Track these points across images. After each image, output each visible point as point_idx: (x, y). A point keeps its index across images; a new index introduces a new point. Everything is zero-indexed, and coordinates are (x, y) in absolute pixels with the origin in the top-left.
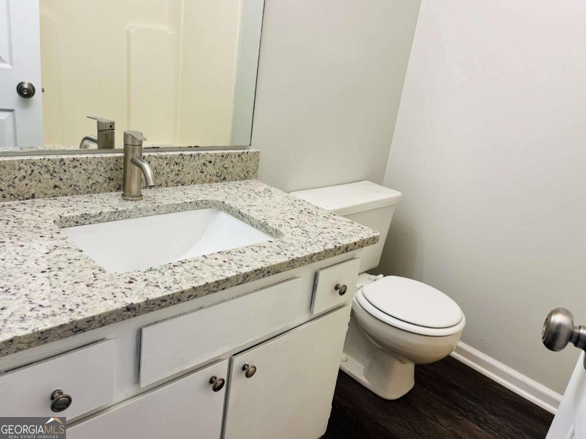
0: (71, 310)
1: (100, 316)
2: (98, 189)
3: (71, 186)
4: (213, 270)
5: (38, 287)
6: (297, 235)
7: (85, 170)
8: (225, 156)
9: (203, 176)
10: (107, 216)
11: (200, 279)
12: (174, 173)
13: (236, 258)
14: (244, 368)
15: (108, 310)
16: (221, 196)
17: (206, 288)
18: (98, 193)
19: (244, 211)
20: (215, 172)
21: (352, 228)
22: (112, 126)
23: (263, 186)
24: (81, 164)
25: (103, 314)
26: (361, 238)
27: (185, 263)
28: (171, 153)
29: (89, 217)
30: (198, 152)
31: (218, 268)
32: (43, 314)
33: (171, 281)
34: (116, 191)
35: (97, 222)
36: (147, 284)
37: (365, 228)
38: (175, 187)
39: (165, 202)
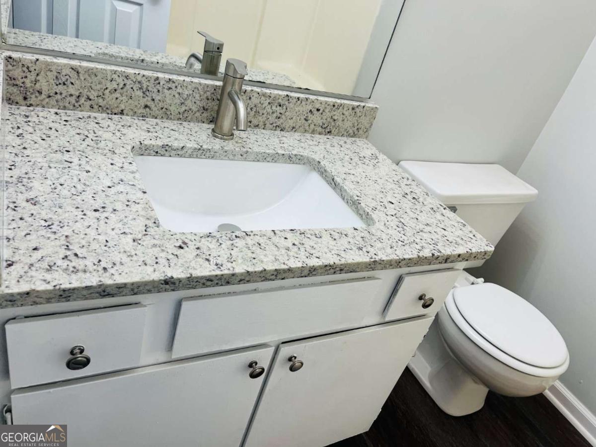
0: (105, 269)
1: (133, 284)
2: (190, 117)
3: (162, 108)
4: (277, 253)
5: (83, 229)
6: (390, 228)
7: (179, 94)
8: (336, 106)
9: (307, 124)
10: (189, 152)
11: (259, 263)
12: (275, 115)
13: (308, 243)
14: (290, 359)
15: (144, 280)
16: (319, 153)
17: (262, 275)
18: (189, 122)
19: (338, 180)
20: (320, 122)
21: (460, 232)
22: (220, 48)
23: (372, 149)
24: (176, 87)
25: (137, 283)
26: (469, 250)
27: (250, 235)
28: (276, 92)
29: (170, 149)
30: (307, 96)
31: (284, 251)
32: (74, 267)
33: (226, 257)
34: (209, 124)
35: (177, 156)
36: (197, 255)
37: (479, 236)
38: (272, 131)
39: (256, 149)
